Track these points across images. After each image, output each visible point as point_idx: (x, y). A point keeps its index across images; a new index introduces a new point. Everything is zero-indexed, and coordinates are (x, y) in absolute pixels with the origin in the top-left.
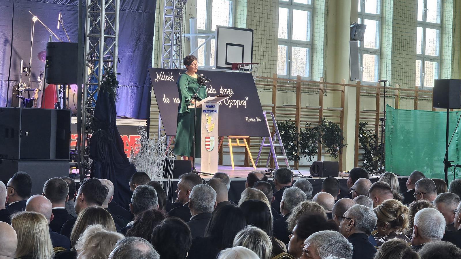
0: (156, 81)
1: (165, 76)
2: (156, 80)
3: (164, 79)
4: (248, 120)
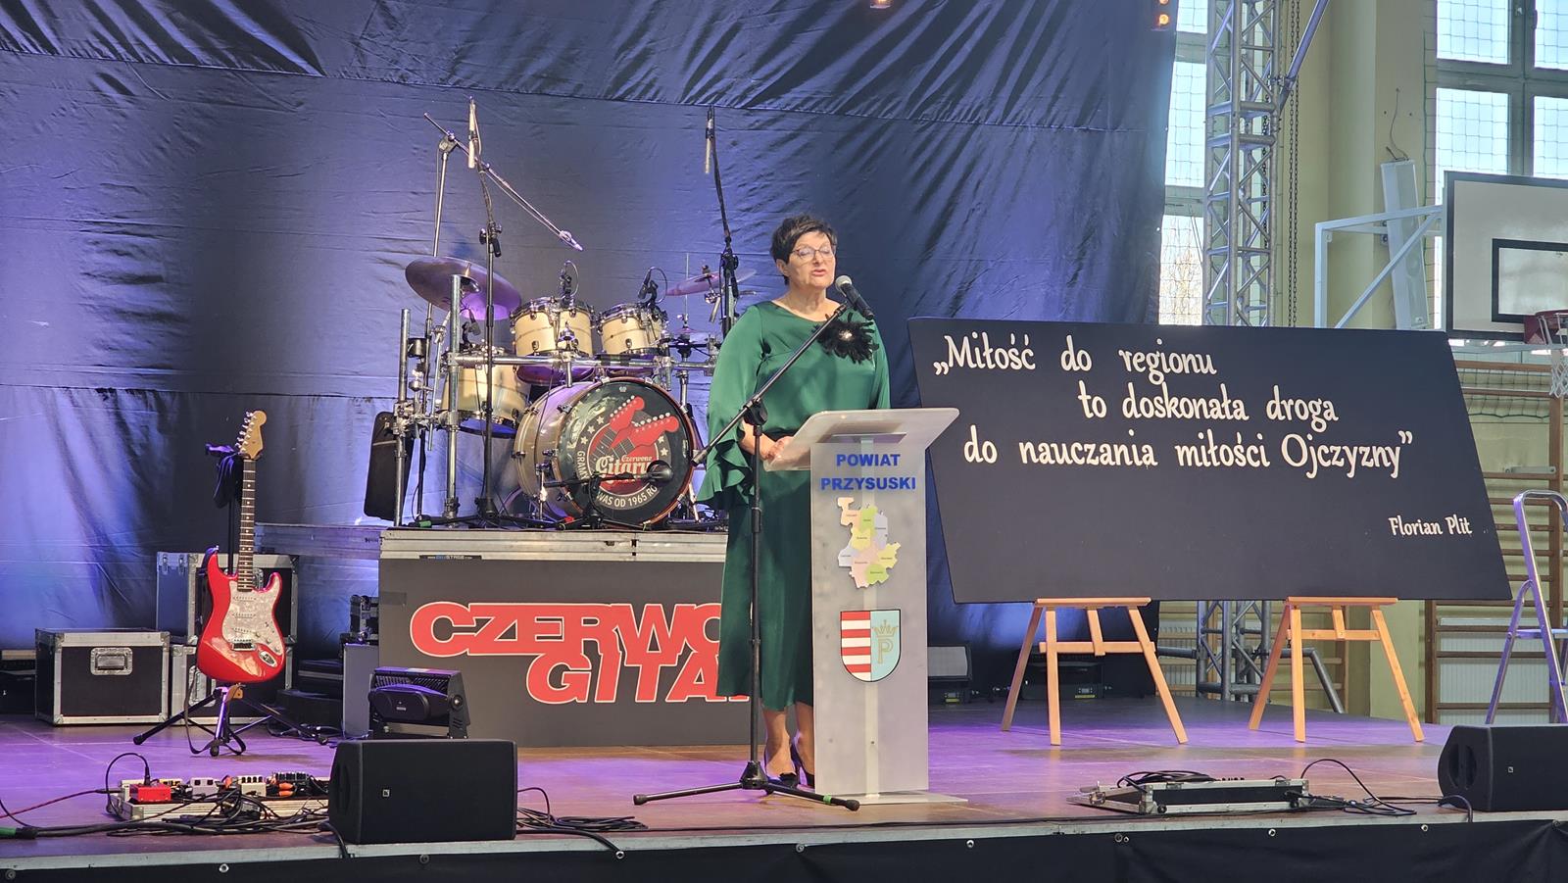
0: (938, 373)
2: (941, 367)
4: (1398, 530)
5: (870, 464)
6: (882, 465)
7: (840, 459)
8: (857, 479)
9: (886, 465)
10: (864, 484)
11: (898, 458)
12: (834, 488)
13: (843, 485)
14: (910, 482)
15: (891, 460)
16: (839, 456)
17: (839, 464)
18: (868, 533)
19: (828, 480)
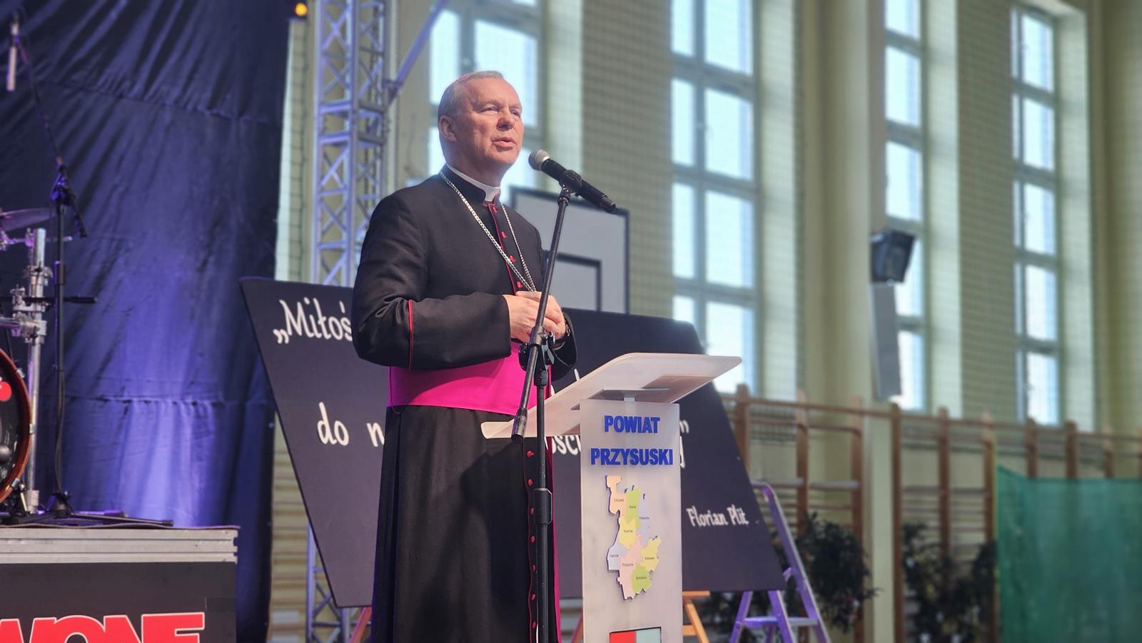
0: (280, 341)
1: (322, 320)
2: (281, 335)
3: (320, 330)
4: (695, 520)
5: (634, 431)
6: (644, 432)
7: (609, 421)
8: (623, 450)
9: (647, 431)
10: (629, 458)
11: (658, 422)
12: (603, 463)
13: (610, 458)
14: (668, 455)
15: (652, 424)
16: (607, 418)
17: (607, 430)
18: (632, 525)
19: (597, 450)
